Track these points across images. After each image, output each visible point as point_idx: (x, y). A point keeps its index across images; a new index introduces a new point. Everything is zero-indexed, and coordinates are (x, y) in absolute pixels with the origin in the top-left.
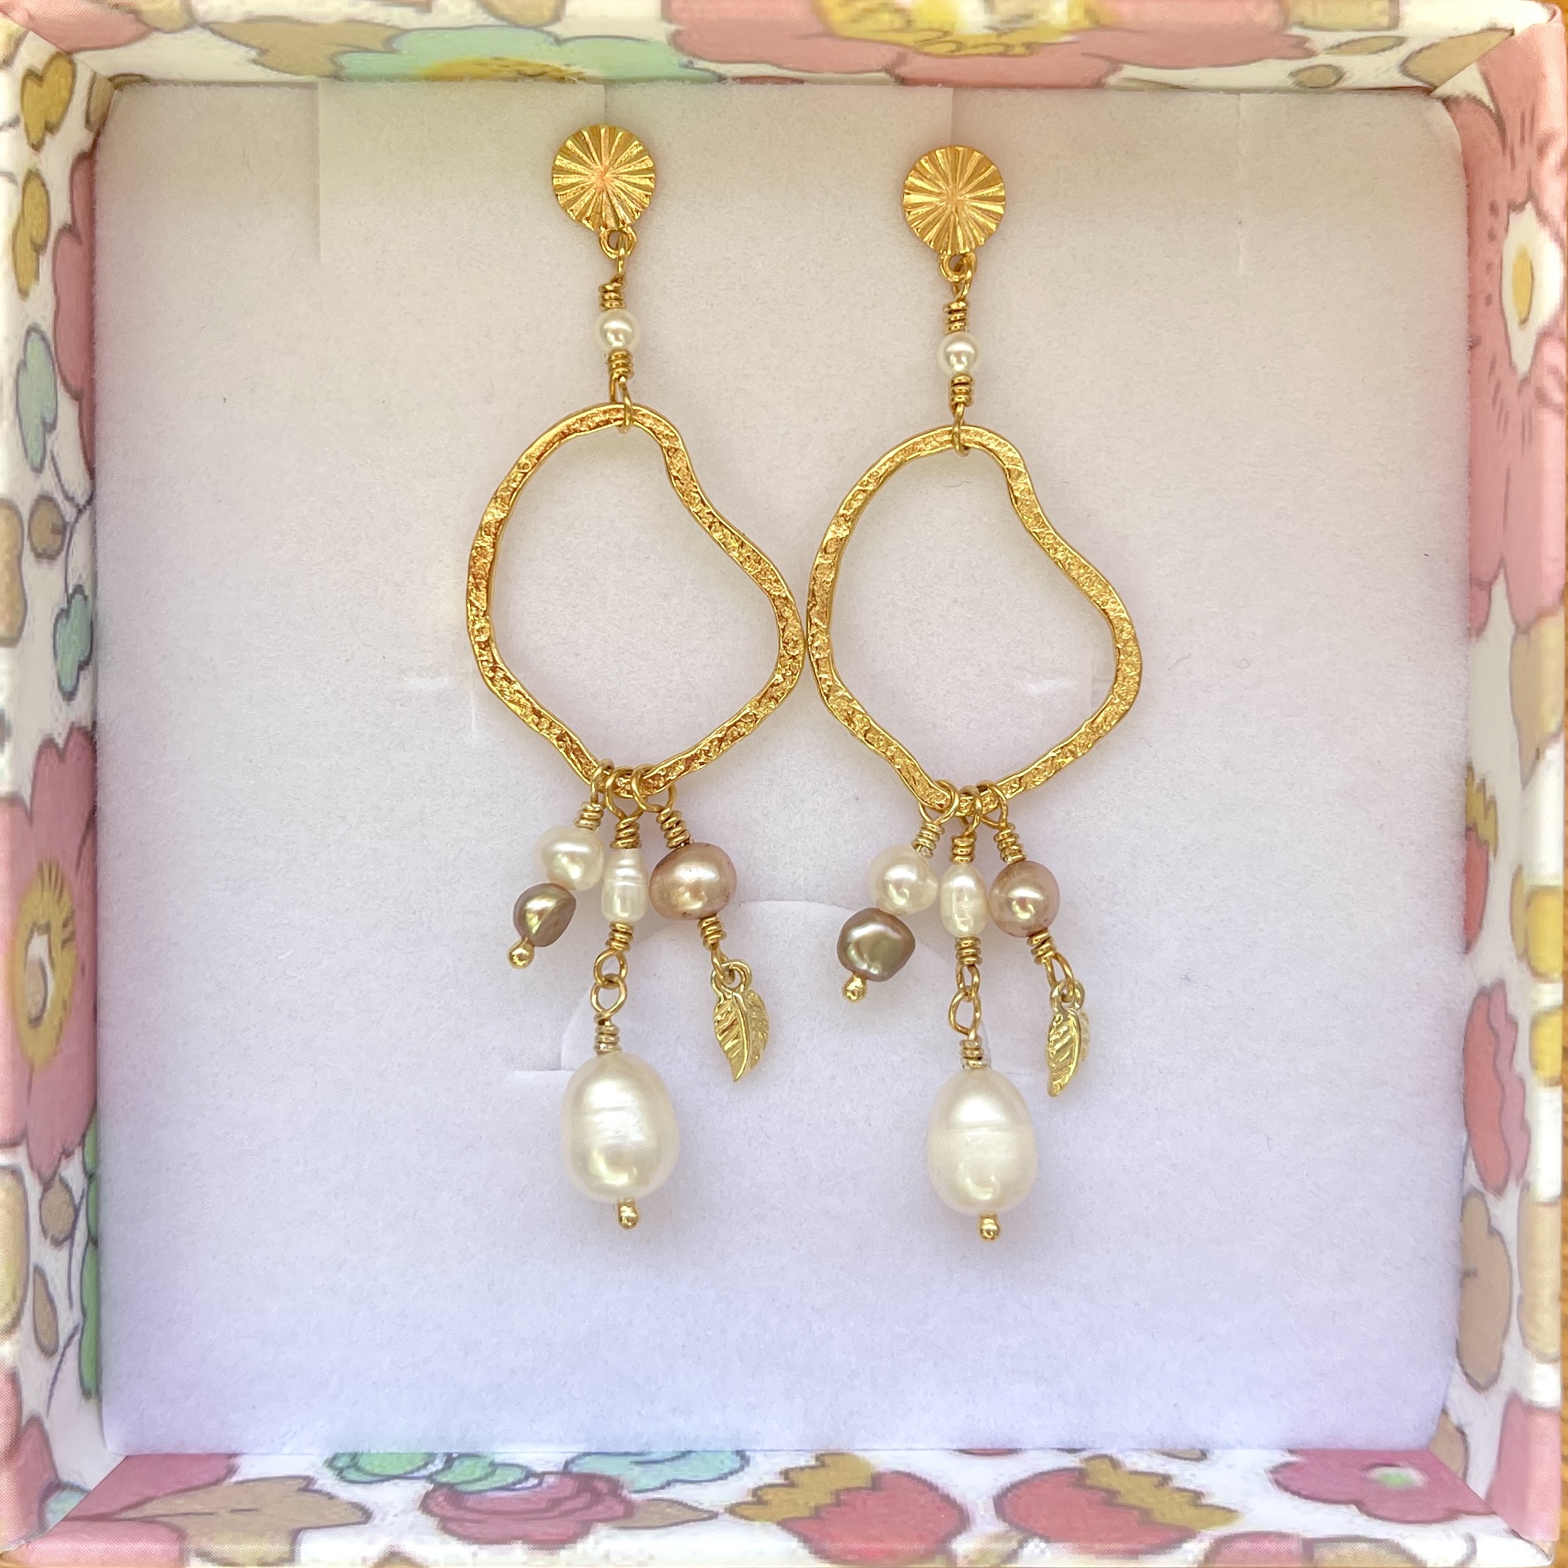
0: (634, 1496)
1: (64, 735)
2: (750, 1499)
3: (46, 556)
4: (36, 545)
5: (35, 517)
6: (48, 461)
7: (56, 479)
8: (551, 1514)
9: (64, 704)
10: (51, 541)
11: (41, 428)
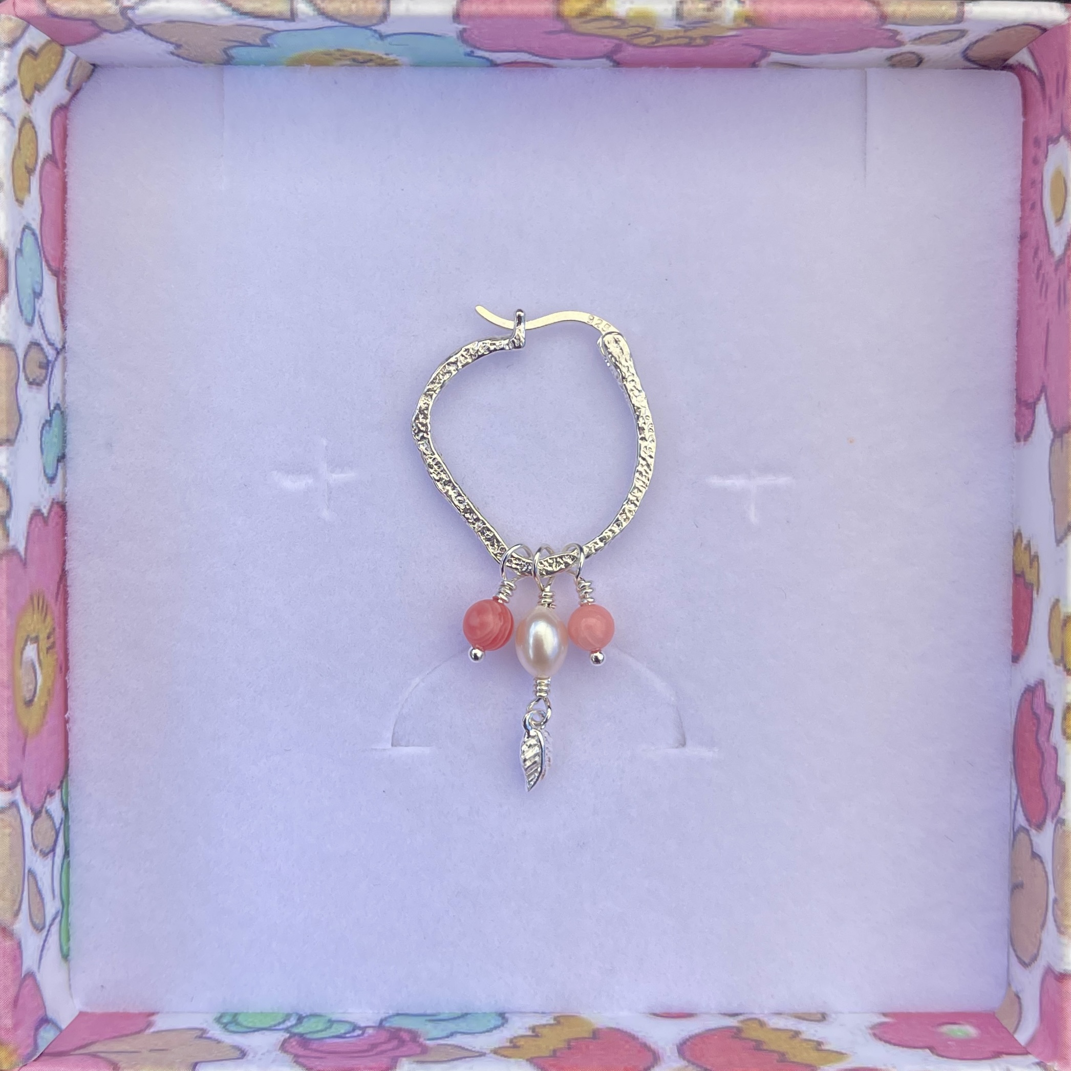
0: (428, 1042)
2: (508, 1044)
3: (34, 383)
4: (29, 376)
5: (28, 357)
6: (36, 318)
8: (371, 1053)
9: (48, 485)
11: (32, 295)
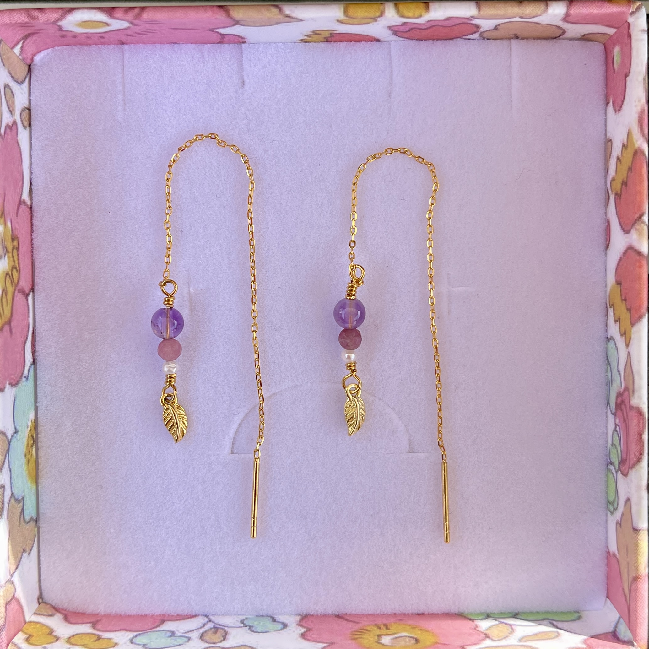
1: (301, 628)
7: (195, 631)
10: (220, 633)
